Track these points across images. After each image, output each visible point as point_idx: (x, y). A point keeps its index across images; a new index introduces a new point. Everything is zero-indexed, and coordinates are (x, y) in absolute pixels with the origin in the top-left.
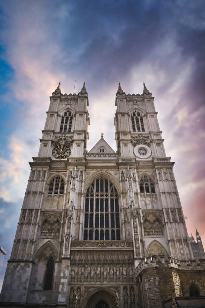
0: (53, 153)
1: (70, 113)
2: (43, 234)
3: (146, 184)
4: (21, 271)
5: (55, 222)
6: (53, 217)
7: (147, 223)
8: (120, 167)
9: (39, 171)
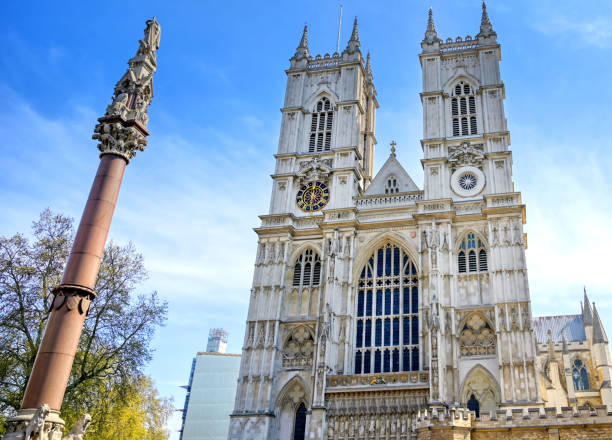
0: (298, 200)
1: (328, 103)
2: (287, 363)
3: (472, 252)
4: (253, 431)
5: (305, 341)
6: (302, 330)
7: (468, 333)
8: (420, 222)
9: (274, 245)
